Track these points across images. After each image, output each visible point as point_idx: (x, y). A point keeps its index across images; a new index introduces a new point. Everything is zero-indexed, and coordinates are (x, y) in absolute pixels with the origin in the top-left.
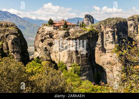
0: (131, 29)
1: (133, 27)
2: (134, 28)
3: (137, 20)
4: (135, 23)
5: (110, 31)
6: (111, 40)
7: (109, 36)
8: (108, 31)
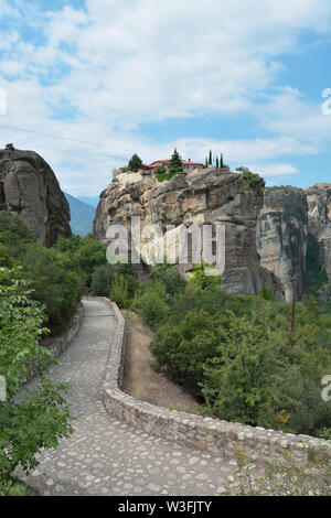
0: (313, 213)
1: (316, 208)
2: (320, 209)
3: (325, 193)
4: (321, 200)
5: (270, 213)
6: (272, 233)
7: (267, 224)
8: (266, 215)
